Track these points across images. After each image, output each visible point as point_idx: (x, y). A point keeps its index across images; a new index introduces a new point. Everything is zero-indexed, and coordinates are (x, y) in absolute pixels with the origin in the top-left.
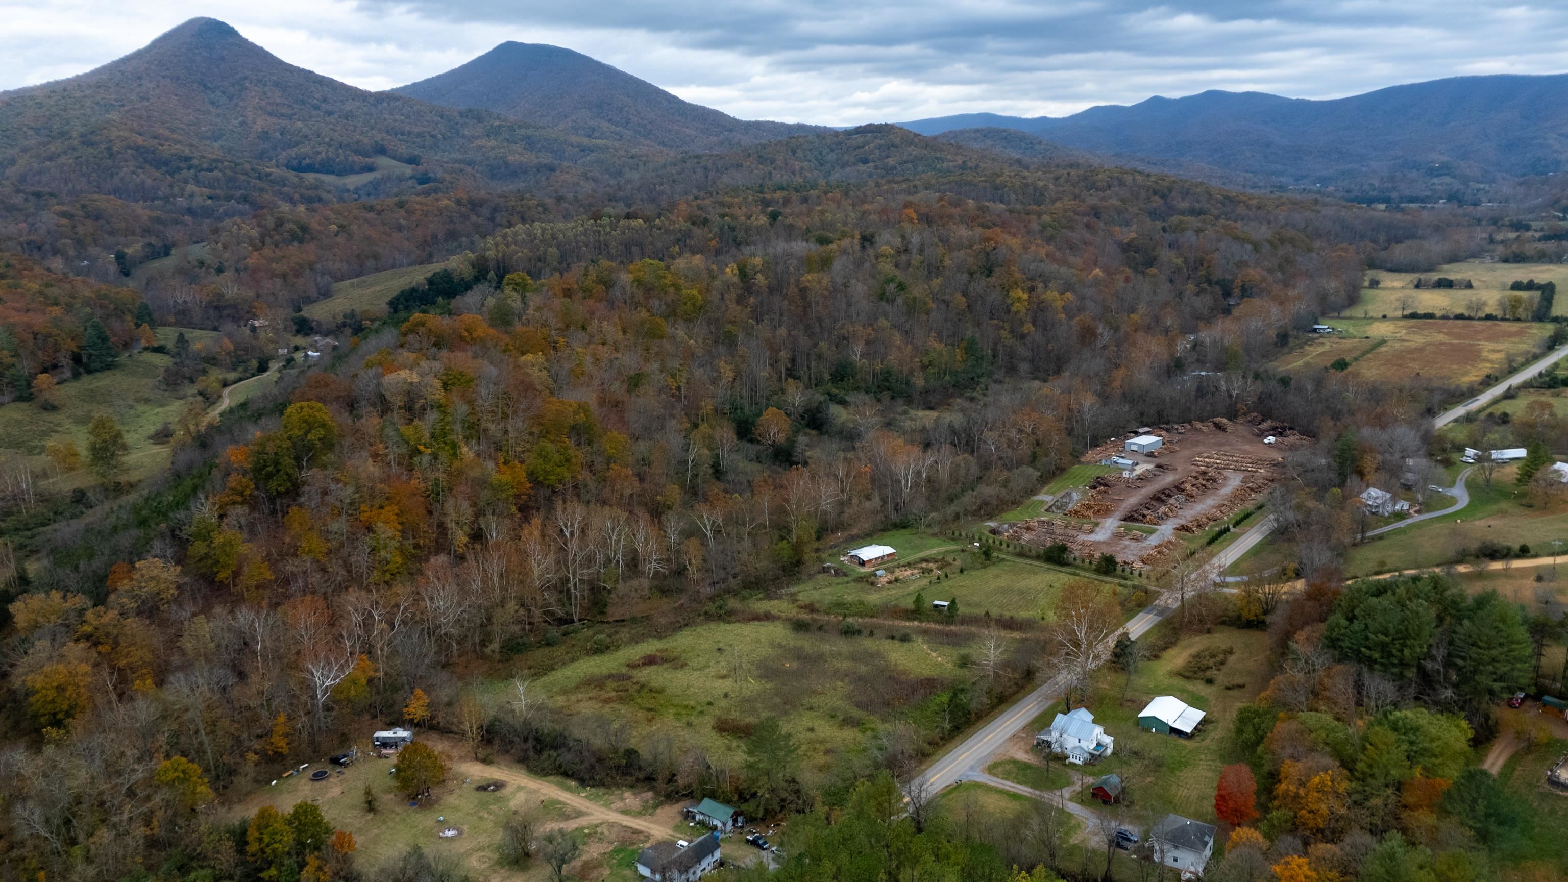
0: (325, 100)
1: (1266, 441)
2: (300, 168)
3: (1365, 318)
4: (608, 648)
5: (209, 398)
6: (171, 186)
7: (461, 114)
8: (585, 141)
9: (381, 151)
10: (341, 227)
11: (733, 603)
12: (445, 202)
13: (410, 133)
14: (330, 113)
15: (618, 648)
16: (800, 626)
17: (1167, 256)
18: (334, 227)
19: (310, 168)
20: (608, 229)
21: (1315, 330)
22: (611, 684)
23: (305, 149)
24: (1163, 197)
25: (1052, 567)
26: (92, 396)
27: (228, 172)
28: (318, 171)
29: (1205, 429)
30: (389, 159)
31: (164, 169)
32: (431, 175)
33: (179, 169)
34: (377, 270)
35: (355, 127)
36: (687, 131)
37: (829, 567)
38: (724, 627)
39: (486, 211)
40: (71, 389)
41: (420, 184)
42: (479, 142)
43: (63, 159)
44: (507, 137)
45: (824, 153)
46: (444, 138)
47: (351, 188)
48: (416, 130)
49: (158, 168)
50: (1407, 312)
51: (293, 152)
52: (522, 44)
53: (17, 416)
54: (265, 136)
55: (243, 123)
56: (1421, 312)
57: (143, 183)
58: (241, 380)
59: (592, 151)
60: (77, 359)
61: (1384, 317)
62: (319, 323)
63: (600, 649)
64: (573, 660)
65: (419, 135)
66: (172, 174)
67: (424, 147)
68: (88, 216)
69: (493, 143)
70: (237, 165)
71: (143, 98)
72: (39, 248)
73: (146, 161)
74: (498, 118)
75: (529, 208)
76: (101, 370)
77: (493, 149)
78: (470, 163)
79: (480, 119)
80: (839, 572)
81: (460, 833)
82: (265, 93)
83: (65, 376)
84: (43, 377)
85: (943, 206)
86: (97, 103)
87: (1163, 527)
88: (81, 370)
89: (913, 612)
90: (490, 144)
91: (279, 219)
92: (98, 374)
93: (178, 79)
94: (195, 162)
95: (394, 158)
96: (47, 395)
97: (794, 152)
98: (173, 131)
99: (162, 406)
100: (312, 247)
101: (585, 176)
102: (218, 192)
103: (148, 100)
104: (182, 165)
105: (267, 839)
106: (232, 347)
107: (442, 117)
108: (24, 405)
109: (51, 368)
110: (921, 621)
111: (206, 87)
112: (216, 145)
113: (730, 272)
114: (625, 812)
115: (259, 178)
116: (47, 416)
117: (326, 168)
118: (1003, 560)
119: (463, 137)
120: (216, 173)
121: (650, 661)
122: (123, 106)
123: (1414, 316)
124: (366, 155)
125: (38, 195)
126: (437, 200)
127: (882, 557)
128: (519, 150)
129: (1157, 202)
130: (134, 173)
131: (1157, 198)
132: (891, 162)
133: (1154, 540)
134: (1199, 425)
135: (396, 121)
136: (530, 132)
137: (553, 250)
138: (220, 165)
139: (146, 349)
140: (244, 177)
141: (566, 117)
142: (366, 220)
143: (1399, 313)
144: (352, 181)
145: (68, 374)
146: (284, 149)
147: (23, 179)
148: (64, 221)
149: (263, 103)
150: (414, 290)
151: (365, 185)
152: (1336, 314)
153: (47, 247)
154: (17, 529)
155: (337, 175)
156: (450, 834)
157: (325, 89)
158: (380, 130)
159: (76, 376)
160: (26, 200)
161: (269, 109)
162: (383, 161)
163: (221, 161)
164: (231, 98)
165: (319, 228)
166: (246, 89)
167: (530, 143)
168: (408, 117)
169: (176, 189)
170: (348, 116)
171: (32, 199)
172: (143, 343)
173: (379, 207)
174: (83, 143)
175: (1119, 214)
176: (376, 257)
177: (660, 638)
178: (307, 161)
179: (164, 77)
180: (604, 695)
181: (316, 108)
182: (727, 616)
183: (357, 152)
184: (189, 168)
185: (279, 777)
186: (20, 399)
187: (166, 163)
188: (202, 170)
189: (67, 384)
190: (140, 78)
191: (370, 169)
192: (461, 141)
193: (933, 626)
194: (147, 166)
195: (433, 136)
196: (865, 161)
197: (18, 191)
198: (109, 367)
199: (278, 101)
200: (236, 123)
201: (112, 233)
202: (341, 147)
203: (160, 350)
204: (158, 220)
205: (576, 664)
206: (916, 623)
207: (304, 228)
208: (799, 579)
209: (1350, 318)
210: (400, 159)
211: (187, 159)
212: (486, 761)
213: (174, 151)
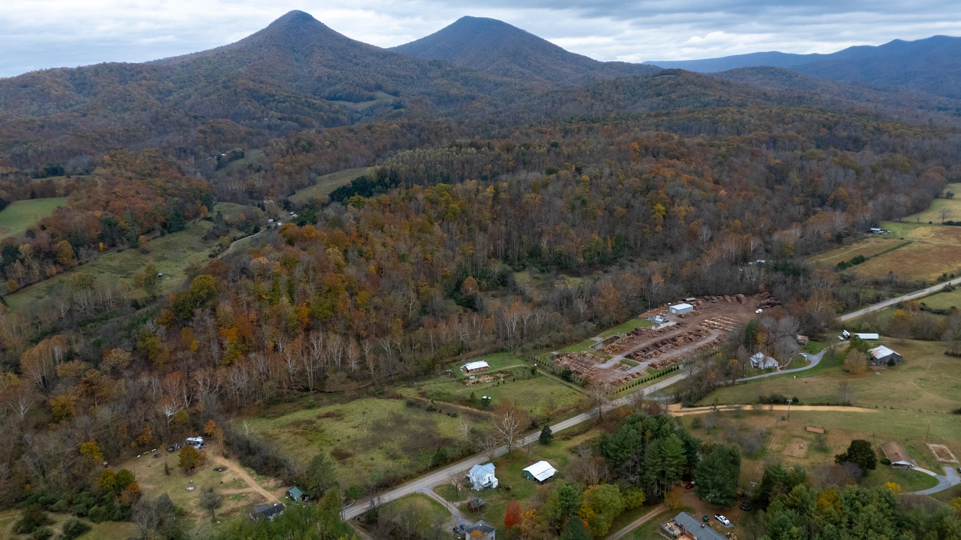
0: (355, 57)
1: (757, 312)
2: (334, 98)
3: (918, 223)
4: (314, 406)
5: (223, 247)
6: (263, 112)
7: (430, 64)
8: (499, 79)
9: (379, 88)
10: (332, 142)
11: (386, 388)
12: (395, 126)
13: (399, 76)
14: (357, 64)
15: (319, 407)
16: (410, 404)
17: (794, 177)
18: (328, 143)
19: (340, 98)
20: (454, 154)
21: (872, 232)
22: (303, 426)
23: (338, 87)
24: (829, 128)
25: (563, 381)
26: (167, 246)
27: (293, 103)
28: (344, 100)
29: (730, 301)
30: (383, 93)
31: (262, 101)
32: (402, 103)
33: (269, 101)
34: (346, 168)
35: (369, 72)
36: (565, 70)
37: (448, 372)
38: (376, 400)
39: (416, 131)
40: (159, 241)
41: (395, 109)
42: (436, 81)
43: (212, 97)
44: (454, 77)
45: (636, 88)
46: (418, 78)
47: (360, 110)
48: (403, 73)
49: (258, 101)
50: (946, 220)
51: (332, 89)
52: (473, 18)
53: (129, 256)
54: (319, 79)
55: (310, 72)
56: (955, 220)
57: (250, 109)
58: (243, 237)
59: (501, 85)
60: (164, 225)
61: (930, 223)
62: (294, 205)
63: (310, 407)
64: (295, 411)
65: (405, 77)
66: (264, 105)
67: (406, 84)
68: (214, 132)
69: (445, 81)
70: (298, 99)
71: (261, 58)
72: (185, 151)
73: (253, 97)
74: (451, 66)
75: (441, 129)
76: (176, 231)
77: (443, 85)
78: (429, 94)
79: (440, 67)
80: (453, 375)
81: (195, 489)
82: (324, 54)
83: (156, 235)
84: (142, 237)
85: (657, 141)
86: (237, 61)
87: (643, 363)
88: (166, 231)
89: (470, 401)
90: (442, 82)
91: (299, 138)
92: (174, 234)
93: (280, 46)
94: (277, 97)
95: (386, 92)
96: (144, 246)
97: (617, 88)
98: (273, 77)
99: (199, 252)
100: (311, 155)
101: (490, 103)
102: (286, 115)
103: (263, 59)
104: (270, 99)
105: (105, 482)
106: (245, 219)
107: (418, 66)
108: (133, 250)
109: (149, 232)
110: (470, 407)
111: (294, 51)
112: (294, 85)
113: (490, 190)
114: (265, 488)
115: (309, 107)
116: (143, 257)
117: (348, 98)
118: (542, 375)
119: (429, 78)
120: (287, 104)
121: (328, 415)
122: (250, 63)
123: (950, 223)
124: (371, 90)
125: (196, 117)
126: (391, 124)
127: (480, 369)
128: (459, 85)
129: (824, 132)
130: (246, 104)
131: (825, 130)
132: (673, 96)
133: (634, 370)
134: (728, 298)
135: (392, 68)
136: (466, 74)
137: (422, 166)
138: (289, 99)
139: (203, 219)
140: (300, 106)
141: (494, 62)
142: (347, 137)
143: (940, 221)
144: (362, 106)
145: (158, 233)
146: (327, 87)
147: (192, 107)
148: (201, 135)
149: (322, 59)
150: (344, 188)
151: (366, 109)
152: (898, 219)
153: (188, 151)
154: (102, 319)
155: (355, 102)
156: (190, 488)
157: (357, 50)
158: (383, 74)
159: (163, 234)
160: (190, 120)
161: (325, 63)
162: (380, 94)
163: (290, 97)
164: (306, 57)
165: (320, 144)
166: (314, 51)
167: (466, 82)
168: (399, 66)
169: (265, 114)
170: (367, 66)
171: (193, 119)
172: (202, 215)
173: (356, 130)
174: (224, 87)
175: (790, 141)
176: (346, 161)
177: (342, 403)
178: (339, 94)
179: (273, 45)
180: (297, 430)
181: (350, 61)
182: (381, 394)
183: (366, 89)
184: (274, 101)
185: (141, 454)
186: (132, 247)
187: (263, 98)
188: (280, 102)
189: (158, 239)
190: (260, 46)
191: (372, 99)
192: (427, 80)
193: (475, 410)
194: (253, 100)
195: (412, 78)
196: (659, 95)
197: (187, 115)
198: (181, 229)
199: (330, 58)
200: (306, 71)
201: (224, 141)
202: (358, 86)
203: (209, 219)
204: (250, 134)
205: (296, 413)
206: (468, 408)
207: (310, 144)
208: (430, 377)
209: (907, 222)
210: (389, 93)
211: (274, 96)
212: (226, 457)
213: (267, 91)
